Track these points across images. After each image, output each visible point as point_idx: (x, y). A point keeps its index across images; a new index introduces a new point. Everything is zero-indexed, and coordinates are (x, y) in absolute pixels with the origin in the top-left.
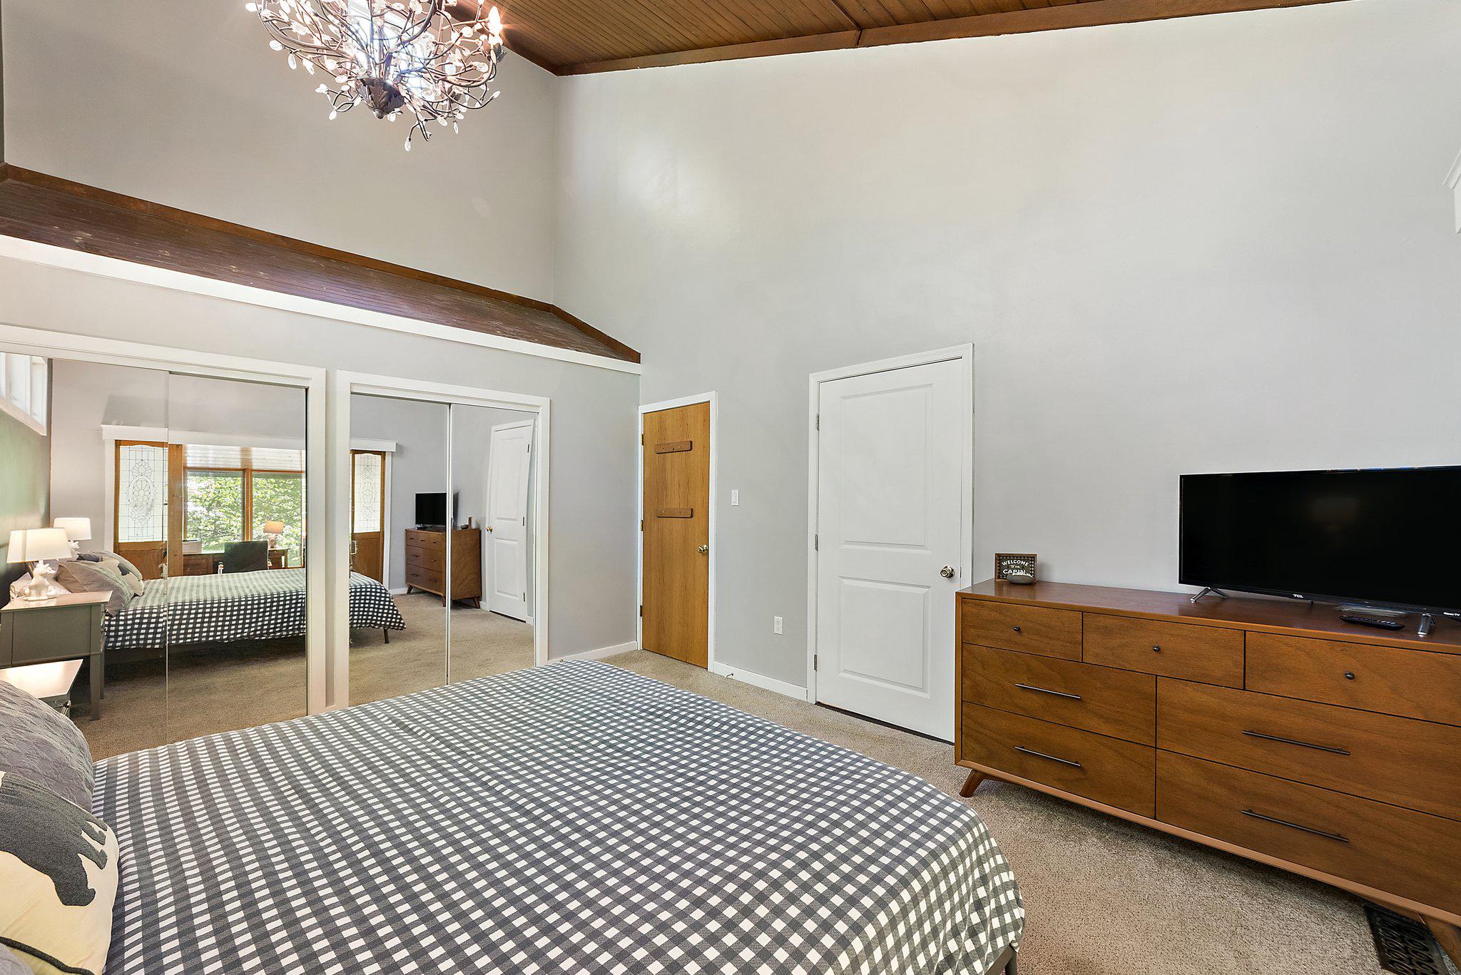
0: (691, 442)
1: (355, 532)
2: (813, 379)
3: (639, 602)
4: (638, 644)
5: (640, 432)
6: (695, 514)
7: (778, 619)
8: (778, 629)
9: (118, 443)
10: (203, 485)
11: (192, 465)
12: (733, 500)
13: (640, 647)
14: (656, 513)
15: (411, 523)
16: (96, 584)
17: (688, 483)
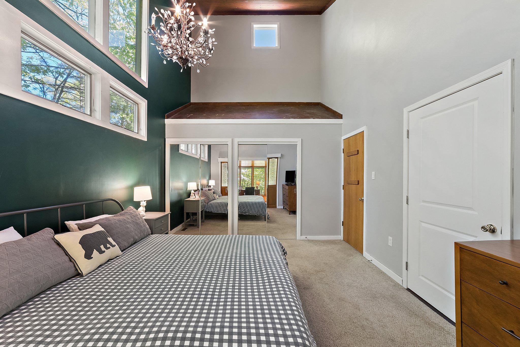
0: (358, 151)
1: (269, 185)
2: (405, 110)
3: (342, 220)
4: (341, 237)
5: (342, 148)
6: (359, 183)
7: (390, 238)
8: (390, 244)
9: (221, 163)
10: (246, 171)
11: (243, 166)
12: (373, 177)
13: (342, 239)
14: (347, 183)
15: (284, 183)
16: (205, 196)
17: (357, 169)
